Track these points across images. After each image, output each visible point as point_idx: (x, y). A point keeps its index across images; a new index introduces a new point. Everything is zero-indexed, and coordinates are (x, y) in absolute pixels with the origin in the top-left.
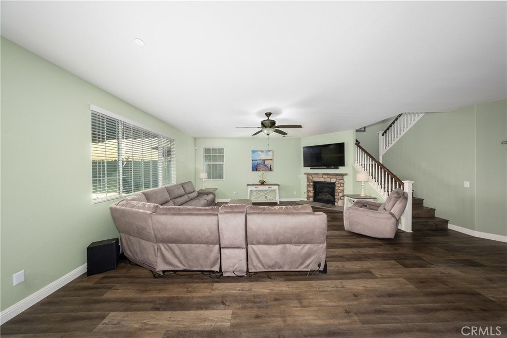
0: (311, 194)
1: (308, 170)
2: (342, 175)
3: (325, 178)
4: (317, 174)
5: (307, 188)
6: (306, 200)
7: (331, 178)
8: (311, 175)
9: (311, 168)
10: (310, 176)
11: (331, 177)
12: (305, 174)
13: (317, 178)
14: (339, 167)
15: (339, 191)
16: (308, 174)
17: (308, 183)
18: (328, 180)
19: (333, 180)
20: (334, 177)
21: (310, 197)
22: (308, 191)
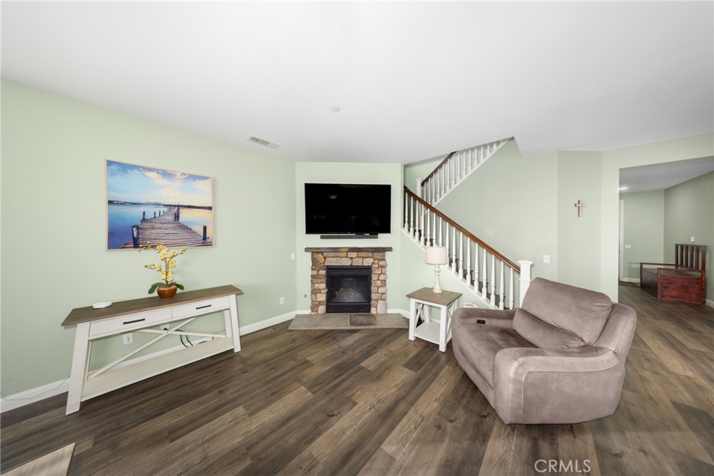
0: (322, 297)
1: (316, 241)
2: (384, 250)
3: (352, 258)
4: (336, 250)
5: (313, 283)
6: (308, 312)
7: (363, 258)
8: (322, 253)
9: (322, 237)
10: (320, 255)
11: (364, 254)
12: (307, 250)
13: (334, 259)
14: (380, 235)
15: (379, 283)
16: (314, 252)
17: (315, 273)
18: (358, 262)
19: (368, 262)
20: (370, 254)
21: (320, 303)
22: (315, 292)
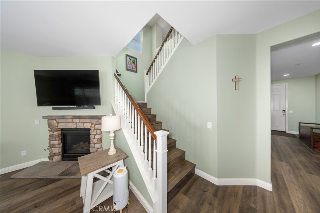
0: (58, 150)
1: (49, 110)
2: (99, 118)
3: (76, 123)
4: (63, 117)
5: (50, 141)
6: (48, 160)
7: (84, 123)
8: (55, 119)
9: (53, 109)
10: (54, 121)
11: (84, 120)
12: (44, 117)
13: (64, 124)
14: (96, 106)
15: (95, 141)
16: (50, 118)
17: (51, 133)
18: (81, 126)
19: (87, 126)
20: (88, 120)
21: (55, 154)
22: (51, 146)
